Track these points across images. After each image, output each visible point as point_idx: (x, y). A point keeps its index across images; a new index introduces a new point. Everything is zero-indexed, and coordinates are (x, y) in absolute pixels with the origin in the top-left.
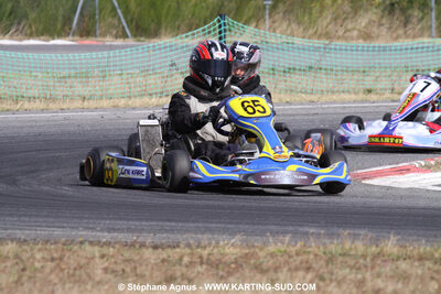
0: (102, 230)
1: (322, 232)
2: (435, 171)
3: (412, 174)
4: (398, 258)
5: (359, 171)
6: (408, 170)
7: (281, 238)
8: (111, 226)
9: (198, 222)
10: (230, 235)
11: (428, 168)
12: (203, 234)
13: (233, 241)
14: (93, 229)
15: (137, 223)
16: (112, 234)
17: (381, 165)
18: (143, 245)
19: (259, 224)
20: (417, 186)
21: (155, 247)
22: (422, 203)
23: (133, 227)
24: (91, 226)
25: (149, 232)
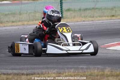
0: (10, 70)
1: (85, 67)
4: (109, 76)
5: (106, 45)
7: (70, 70)
8: (13, 68)
12: (44, 69)
14: (7, 69)
15: (23, 66)
16: (13, 71)
17: (114, 42)
18: (23, 74)
21: (27, 75)
23: (21, 68)
24: (7, 68)
25: (26, 70)
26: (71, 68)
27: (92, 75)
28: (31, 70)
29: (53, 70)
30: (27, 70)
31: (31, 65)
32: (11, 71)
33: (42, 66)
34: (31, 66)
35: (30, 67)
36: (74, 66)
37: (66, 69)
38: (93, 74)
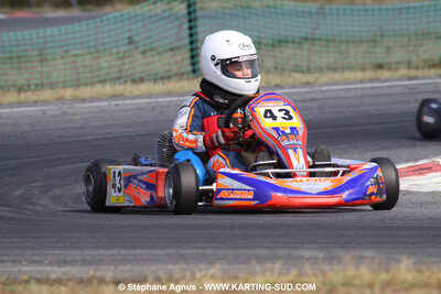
1: (320, 255)
3: (434, 174)
6: (429, 169)
7: (270, 266)
8: (62, 258)
9: (168, 247)
10: (209, 263)
12: (173, 264)
13: (212, 271)
15: (94, 253)
16: (62, 269)
18: (102, 281)
19: (243, 248)
21: (116, 283)
23: (89, 258)
24: (37, 258)
25: (109, 264)
26: (273, 259)
27: (354, 285)
28: (126, 264)
29: (208, 266)
30: (113, 267)
31: (123, 247)
32: (56, 268)
33: (161, 252)
35: (118, 254)
36: (276, 252)
37: (254, 261)
38: (357, 282)
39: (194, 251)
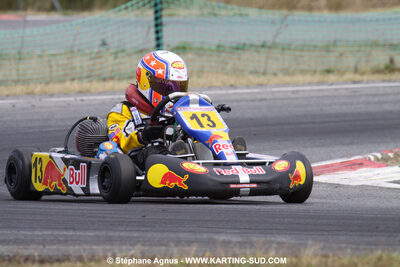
2: (393, 165)
3: (364, 169)
6: (360, 164)
7: (187, 248)
9: (99, 230)
10: (131, 245)
11: (384, 162)
12: (97, 245)
13: (133, 252)
15: (28, 233)
17: (331, 158)
18: (28, 259)
19: (169, 231)
20: (369, 183)
21: (42, 261)
22: (371, 203)
23: (23, 237)
25: (39, 244)
26: (189, 243)
28: (55, 244)
29: (130, 248)
30: (41, 247)
31: (57, 229)
34: (56, 233)
35: (52, 235)
36: (199, 236)
37: (172, 244)
39: (123, 234)
